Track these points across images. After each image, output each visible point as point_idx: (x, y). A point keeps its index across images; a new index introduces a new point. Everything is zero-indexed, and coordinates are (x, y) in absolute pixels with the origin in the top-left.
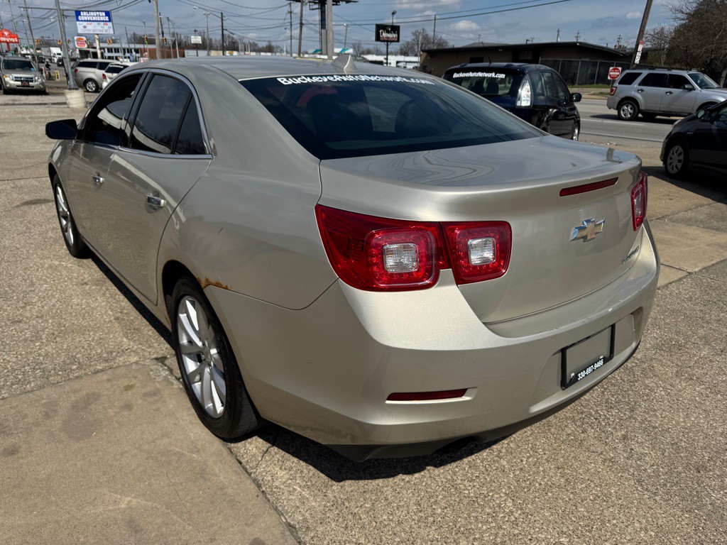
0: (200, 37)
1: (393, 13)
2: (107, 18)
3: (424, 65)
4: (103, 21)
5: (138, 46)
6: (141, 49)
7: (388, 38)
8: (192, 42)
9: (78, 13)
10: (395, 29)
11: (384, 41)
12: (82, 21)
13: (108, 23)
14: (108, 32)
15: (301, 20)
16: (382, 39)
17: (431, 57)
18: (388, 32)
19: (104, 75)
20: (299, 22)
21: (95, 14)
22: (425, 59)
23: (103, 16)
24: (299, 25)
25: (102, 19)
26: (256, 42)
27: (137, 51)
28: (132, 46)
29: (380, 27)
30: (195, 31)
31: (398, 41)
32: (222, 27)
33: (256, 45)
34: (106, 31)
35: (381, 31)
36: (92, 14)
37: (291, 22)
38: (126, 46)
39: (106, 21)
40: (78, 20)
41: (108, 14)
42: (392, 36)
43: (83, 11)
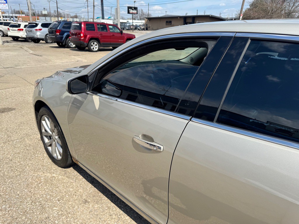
0: (46, 11)
1: (135, 2)
2: (5, 2)
3: (147, 24)
4: (3, 3)
5: (17, 15)
6: (18, 16)
7: (133, 12)
8: (43, 13)
10: (136, 8)
11: (131, 14)
13: (6, 4)
14: (6, 8)
15: (94, 4)
16: (130, 13)
17: (150, 21)
18: (133, 10)
19: (8, 29)
20: (93, 5)
22: (147, 22)
23: (3, 1)
24: (93, 7)
27: (16, 17)
28: (14, 15)
29: (129, 8)
30: (44, 8)
31: (137, 13)
32: (57, 7)
35: (130, 9)
37: (88, 5)
38: (11, 15)
39: (5, 3)
42: (135, 11)
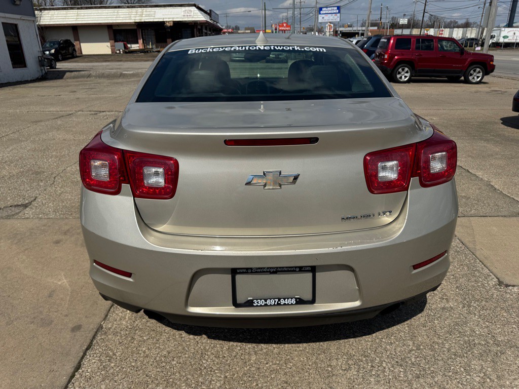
0: (407, 19)
2: (338, 11)
4: (335, 13)
9: (321, 9)
12: (322, 14)
13: (338, 14)
21: (331, 8)
23: (335, 10)
25: (334, 12)
26: (457, 20)
30: (404, 15)
32: (424, 10)
33: (457, 22)
34: (335, 19)
36: (329, 9)
40: (320, 14)
41: (339, 8)
43: (324, 8)
